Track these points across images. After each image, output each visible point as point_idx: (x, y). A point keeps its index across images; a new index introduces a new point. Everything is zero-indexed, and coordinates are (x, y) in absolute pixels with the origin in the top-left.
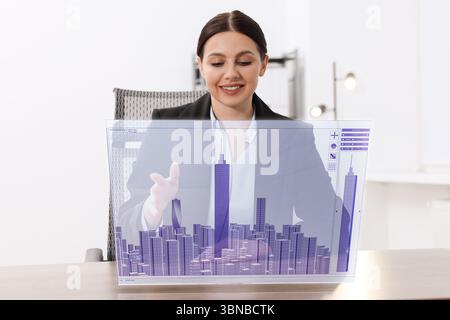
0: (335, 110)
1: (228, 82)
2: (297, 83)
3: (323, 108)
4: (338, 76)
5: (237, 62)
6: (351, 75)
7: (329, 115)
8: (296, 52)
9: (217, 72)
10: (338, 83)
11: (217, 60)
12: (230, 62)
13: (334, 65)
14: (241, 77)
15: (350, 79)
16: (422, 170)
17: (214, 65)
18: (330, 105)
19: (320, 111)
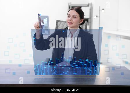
0: (99, 17)
2: (91, 10)
3: (97, 16)
4: (101, 9)
6: (103, 9)
7: (98, 18)
8: (91, 3)
10: (101, 11)
13: (100, 7)
16: (117, 30)
18: (98, 16)
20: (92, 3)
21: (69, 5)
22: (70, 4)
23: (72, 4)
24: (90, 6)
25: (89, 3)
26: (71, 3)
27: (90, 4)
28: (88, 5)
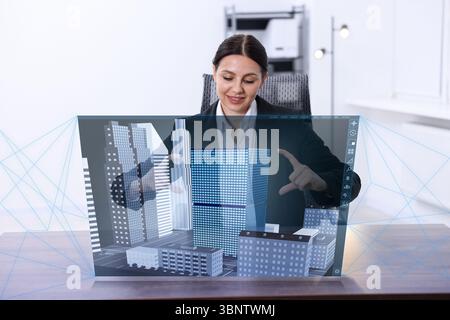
0: (332, 53)
1: (233, 95)
2: (303, 30)
3: (323, 51)
4: (336, 27)
5: (243, 80)
6: (345, 27)
7: (328, 56)
8: (303, 7)
9: (227, 85)
10: (336, 33)
11: (228, 76)
12: (238, 79)
13: (333, 19)
14: (244, 92)
15: (344, 30)
17: (226, 79)
18: (328, 49)
19: (321, 52)
20: (307, 8)
21: (227, 15)
22: (230, 12)
23: (238, 10)
24: (297, 16)
25: (294, 8)
26: (233, 8)
27: (297, 10)
28: (292, 14)
